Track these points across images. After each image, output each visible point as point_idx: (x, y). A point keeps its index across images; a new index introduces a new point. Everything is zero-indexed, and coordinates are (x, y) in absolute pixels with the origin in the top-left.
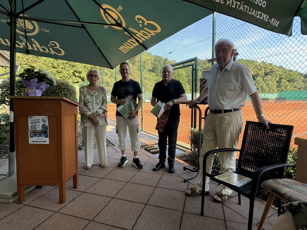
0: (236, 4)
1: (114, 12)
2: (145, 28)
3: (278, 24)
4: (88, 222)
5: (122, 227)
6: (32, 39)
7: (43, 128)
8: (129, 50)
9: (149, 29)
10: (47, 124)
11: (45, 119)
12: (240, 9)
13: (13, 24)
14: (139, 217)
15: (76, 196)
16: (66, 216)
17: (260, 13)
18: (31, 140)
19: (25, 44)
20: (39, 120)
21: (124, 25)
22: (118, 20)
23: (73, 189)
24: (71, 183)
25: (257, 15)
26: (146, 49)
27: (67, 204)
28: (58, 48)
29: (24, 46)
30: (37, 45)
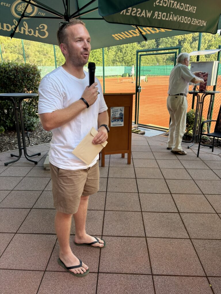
7: (120, 115)
8: (125, 38)
10: (123, 112)
11: (122, 109)
18: (113, 124)
19: (15, 27)
20: (118, 110)
26: (146, 40)
27: (133, 164)
28: (45, 30)
29: (12, 28)
30: (25, 28)
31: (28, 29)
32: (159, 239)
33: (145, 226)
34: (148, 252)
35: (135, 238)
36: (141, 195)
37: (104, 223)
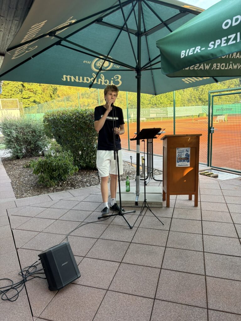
7: (186, 156)
8: (195, 81)
10: (189, 153)
26: (217, 82)
27: (201, 207)
28: (119, 80)
29: (91, 80)
30: (102, 79)
31: (105, 80)
32: (219, 279)
33: (206, 266)
34: (206, 289)
35: (194, 275)
36: (205, 236)
37: (164, 258)
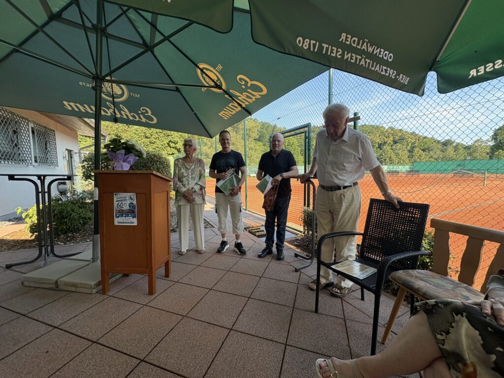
0: (356, 58)
1: (213, 72)
2: (249, 90)
3: (407, 81)
4: (181, 317)
5: (220, 325)
6: (121, 105)
7: (130, 207)
8: (231, 116)
9: (253, 91)
10: (135, 202)
11: (132, 197)
12: (360, 64)
13: (98, 88)
14: (241, 313)
15: (167, 286)
16: (156, 310)
17: (386, 68)
18: (117, 221)
19: (113, 110)
20: (126, 197)
21: (224, 87)
22: (217, 81)
23: (165, 278)
24: (162, 271)
25: (382, 71)
26: (250, 114)
27: (157, 296)
28: (150, 114)
29: (110, 112)
30: (126, 112)
31: (130, 114)
